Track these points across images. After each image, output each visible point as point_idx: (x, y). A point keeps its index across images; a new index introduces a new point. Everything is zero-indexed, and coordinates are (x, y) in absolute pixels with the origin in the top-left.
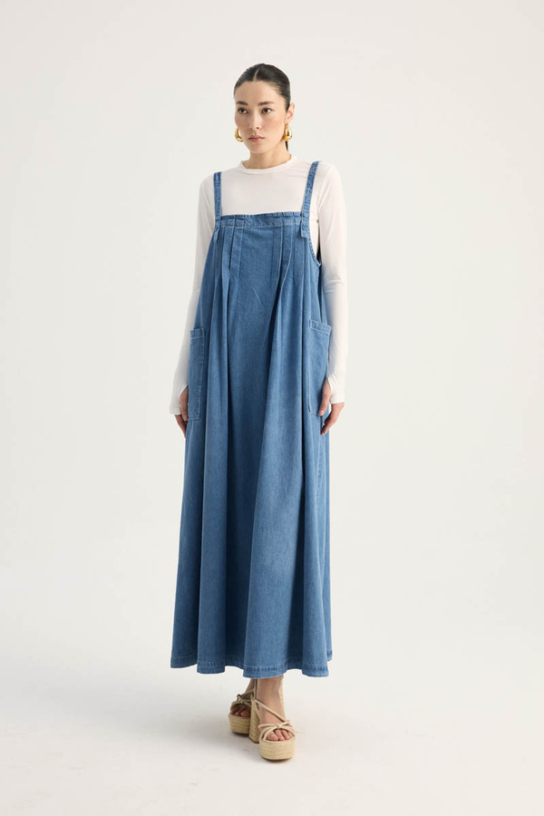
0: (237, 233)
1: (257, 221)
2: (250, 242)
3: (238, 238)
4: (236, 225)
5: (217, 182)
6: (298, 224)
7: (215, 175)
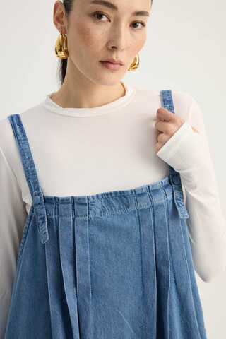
0: (79, 227)
1: (109, 203)
2: (101, 238)
3: (82, 235)
4: (75, 215)
5: (18, 130)
6: (170, 198)
7: (12, 118)
